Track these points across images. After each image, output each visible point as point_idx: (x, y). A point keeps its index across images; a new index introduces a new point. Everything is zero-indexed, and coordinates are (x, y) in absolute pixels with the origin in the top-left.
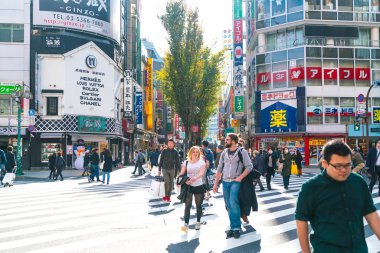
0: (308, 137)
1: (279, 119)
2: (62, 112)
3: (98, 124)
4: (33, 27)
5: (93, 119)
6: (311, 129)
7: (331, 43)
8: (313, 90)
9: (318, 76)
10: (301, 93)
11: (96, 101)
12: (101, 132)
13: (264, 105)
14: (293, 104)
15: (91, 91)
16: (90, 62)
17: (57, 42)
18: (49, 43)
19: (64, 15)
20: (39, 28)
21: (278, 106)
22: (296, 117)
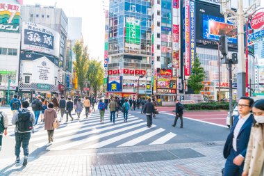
0: (123, 94)
1: (114, 87)
2: (31, 82)
3: (46, 87)
4: (21, 50)
5: (44, 85)
6: (124, 91)
7: (133, 61)
8: (125, 77)
9: (127, 73)
10: (121, 78)
11: (46, 78)
12: (47, 90)
13: (110, 82)
14: (119, 82)
15: (44, 74)
16: (44, 64)
17: (30, 56)
18: (27, 56)
19: (34, 46)
20: (23, 50)
21: (114, 82)
22: (120, 87)
